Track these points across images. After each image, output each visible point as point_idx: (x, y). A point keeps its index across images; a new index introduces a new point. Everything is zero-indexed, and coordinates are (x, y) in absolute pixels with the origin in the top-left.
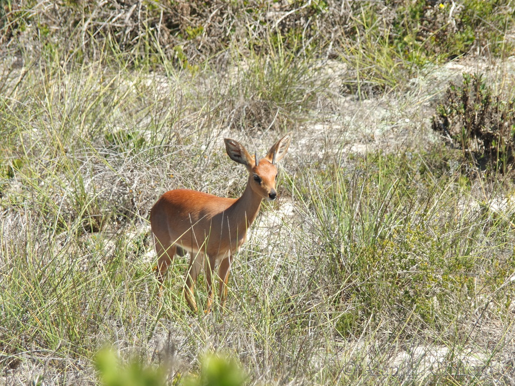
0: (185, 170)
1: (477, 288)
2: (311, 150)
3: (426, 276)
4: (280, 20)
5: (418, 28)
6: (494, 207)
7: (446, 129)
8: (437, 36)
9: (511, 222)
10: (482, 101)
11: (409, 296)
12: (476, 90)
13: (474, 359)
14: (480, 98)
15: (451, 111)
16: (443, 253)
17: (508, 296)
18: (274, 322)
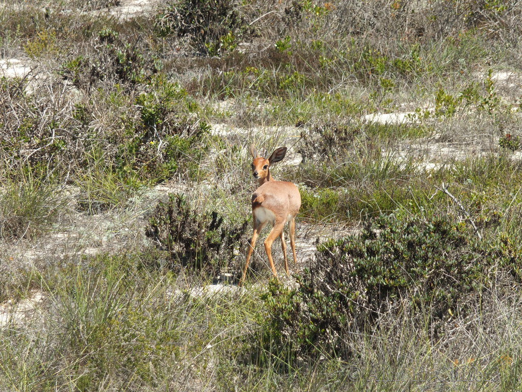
1: (182, 354)
2: (55, 253)
4: (30, 155)
5: (134, 160)
6: (193, 294)
7: (156, 236)
8: (149, 166)
9: (207, 305)
10: (184, 214)
11: (131, 362)
12: (179, 206)
14: (182, 212)
15: (160, 222)
16: (156, 329)
17: (205, 360)
18: (30, 383)
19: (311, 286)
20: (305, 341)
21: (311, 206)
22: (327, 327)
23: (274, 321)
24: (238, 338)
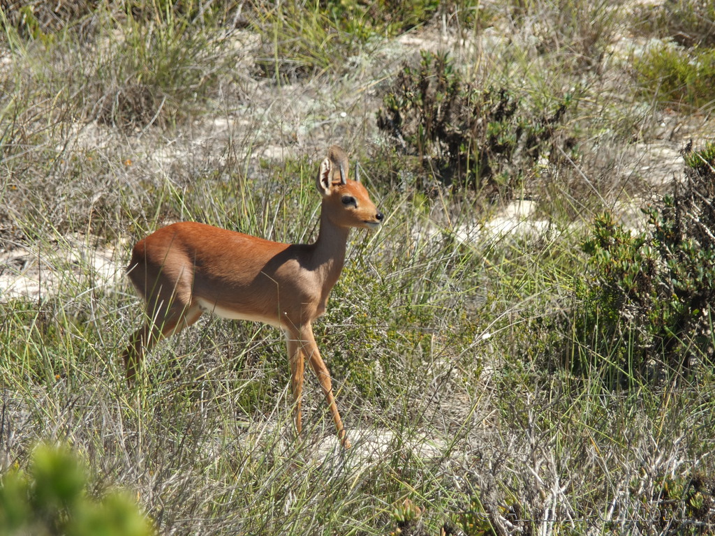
0: (33, 180)
1: (435, 349)
2: (209, 154)
3: (365, 331)
6: (461, 237)
7: (396, 127)
9: (485, 258)
10: (448, 89)
11: (341, 359)
12: (440, 74)
13: (427, 447)
14: (445, 86)
15: (405, 102)
16: (389, 299)
17: (477, 360)
18: (153, 392)
19: (677, 229)
20: (663, 331)
21: (683, 81)
22: (704, 306)
23: (607, 291)
24: (539, 320)
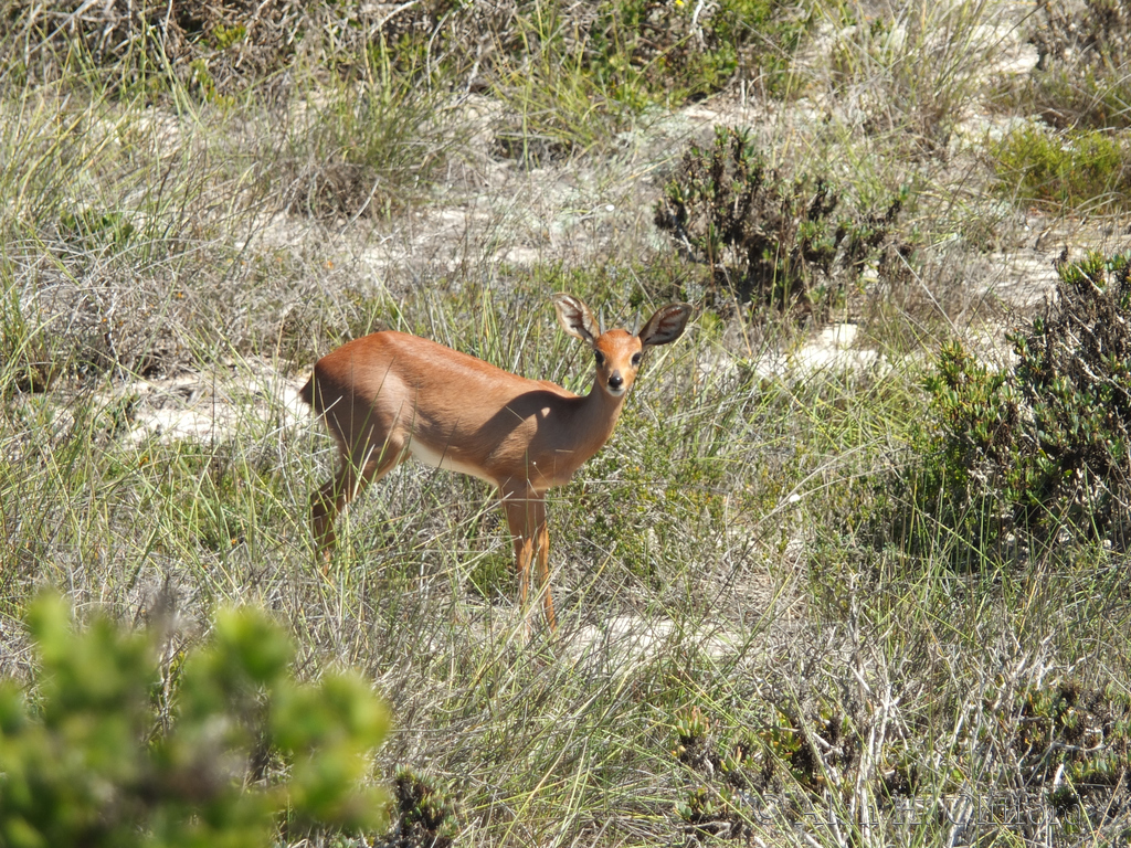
0: (205, 285)
1: (728, 515)
2: (434, 256)
3: (637, 490)
4: (387, 18)
5: (635, 41)
6: (763, 371)
7: (680, 226)
8: (670, 57)
9: (795, 397)
10: (748, 177)
11: (604, 527)
12: (737, 157)
13: (717, 643)
14: (744, 172)
15: (692, 193)
16: (668, 450)
17: (782, 530)
18: (358, 565)
19: (1046, 365)
20: (1025, 497)
21: (1053, 172)
22: (1080, 466)
23: (953, 444)
24: (863, 480)
